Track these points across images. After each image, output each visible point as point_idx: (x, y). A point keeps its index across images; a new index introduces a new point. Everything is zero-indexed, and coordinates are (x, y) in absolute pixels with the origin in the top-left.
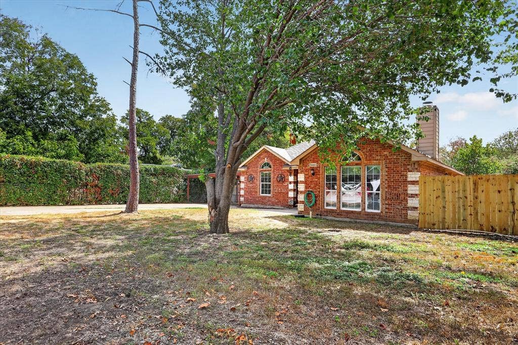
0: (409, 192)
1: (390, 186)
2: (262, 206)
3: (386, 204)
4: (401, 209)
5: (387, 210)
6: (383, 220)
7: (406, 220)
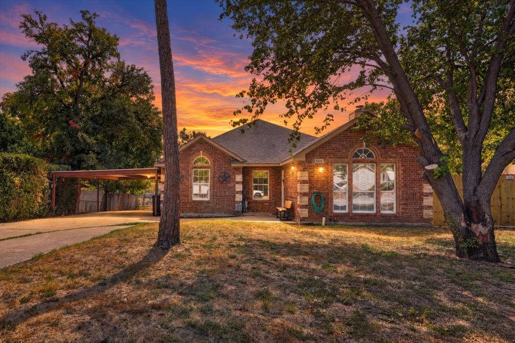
0: (425, 191)
1: (407, 185)
2: (196, 215)
3: (402, 204)
4: (417, 209)
5: (403, 211)
6: (399, 221)
7: (422, 219)
